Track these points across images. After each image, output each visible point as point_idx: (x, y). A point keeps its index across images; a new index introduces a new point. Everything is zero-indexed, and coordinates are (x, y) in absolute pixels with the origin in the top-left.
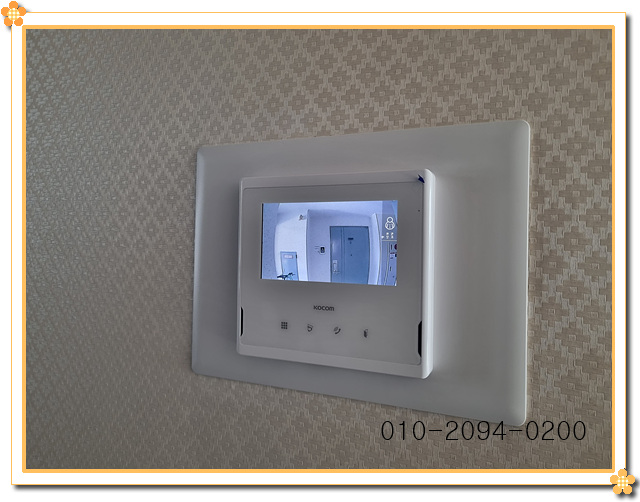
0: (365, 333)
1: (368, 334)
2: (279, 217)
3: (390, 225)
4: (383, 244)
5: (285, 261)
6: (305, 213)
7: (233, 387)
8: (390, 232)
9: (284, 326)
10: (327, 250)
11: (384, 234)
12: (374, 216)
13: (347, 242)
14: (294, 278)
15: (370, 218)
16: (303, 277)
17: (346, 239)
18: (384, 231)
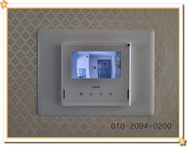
0: (111, 94)
1: (112, 94)
2: (78, 56)
3: (118, 59)
4: (116, 65)
5: (81, 72)
6: (88, 55)
7: (56, 118)
8: (118, 61)
9: (81, 94)
10: (97, 68)
11: (116, 62)
12: (113, 56)
13: (104, 65)
14: (84, 78)
15: (111, 57)
16: (88, 77)
17: (103, 64)
18: (116, 61)
